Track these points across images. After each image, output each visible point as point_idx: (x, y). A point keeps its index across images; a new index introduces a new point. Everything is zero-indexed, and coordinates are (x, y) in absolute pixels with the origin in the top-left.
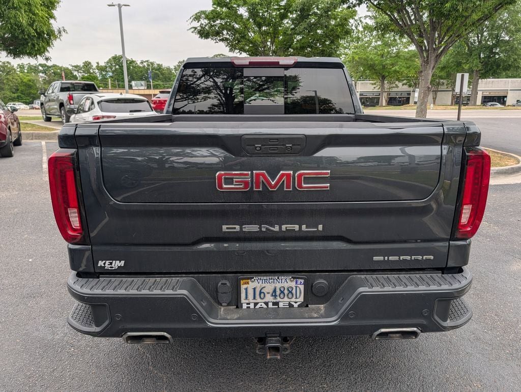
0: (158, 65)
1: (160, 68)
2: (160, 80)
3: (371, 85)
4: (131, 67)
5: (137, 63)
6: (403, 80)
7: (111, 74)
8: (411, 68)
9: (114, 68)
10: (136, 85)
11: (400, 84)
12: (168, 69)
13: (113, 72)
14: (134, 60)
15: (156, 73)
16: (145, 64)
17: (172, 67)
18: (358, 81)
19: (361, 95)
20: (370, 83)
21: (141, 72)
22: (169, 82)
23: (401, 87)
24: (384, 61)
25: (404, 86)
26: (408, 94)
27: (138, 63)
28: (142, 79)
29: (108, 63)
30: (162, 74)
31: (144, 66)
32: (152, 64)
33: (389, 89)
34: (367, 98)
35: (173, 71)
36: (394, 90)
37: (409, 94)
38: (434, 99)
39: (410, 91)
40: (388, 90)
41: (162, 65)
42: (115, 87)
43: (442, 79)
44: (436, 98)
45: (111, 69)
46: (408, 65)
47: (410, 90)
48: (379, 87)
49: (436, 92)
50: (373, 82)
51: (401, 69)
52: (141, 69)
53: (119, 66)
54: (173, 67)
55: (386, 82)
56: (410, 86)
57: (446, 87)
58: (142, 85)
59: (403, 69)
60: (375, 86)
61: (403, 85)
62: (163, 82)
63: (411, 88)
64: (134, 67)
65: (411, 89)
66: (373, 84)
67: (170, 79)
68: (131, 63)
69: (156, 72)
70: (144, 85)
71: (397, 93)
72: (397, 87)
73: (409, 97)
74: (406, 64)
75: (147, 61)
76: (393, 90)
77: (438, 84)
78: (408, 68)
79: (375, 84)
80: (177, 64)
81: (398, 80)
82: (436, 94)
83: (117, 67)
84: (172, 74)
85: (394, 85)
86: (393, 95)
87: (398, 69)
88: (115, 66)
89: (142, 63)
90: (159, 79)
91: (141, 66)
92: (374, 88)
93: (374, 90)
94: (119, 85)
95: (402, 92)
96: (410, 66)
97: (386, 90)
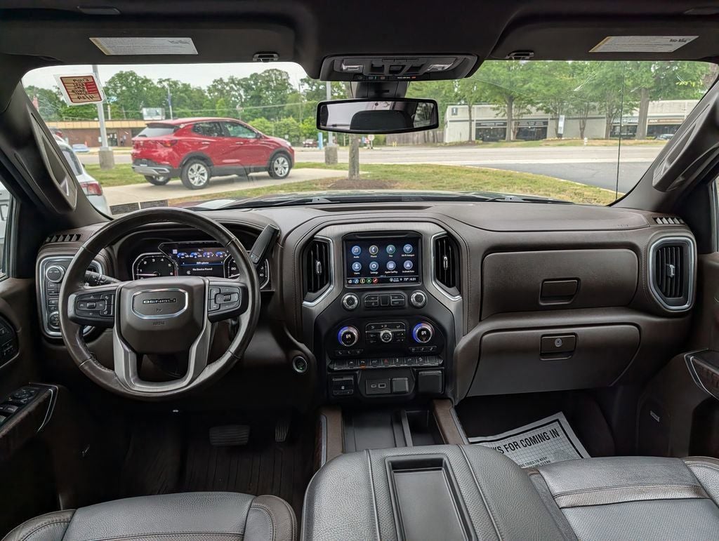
0: (184, 85)
1: (187, 90)
2: (188, 106)
3: (492, 111)
4: (145, 89)
5: (152, 83)
6: (538, 103)
7: (115, 99)
8: (551, 85)
9: (119, 91)
10: (149, 114)
11: (533, 109)
12: (199, 91)
13: (118, 96)
14: (148, 78)
15: (182, 97)
16: (165, 84)
17: (204, 88)
18: (473, 104)
19: (478, 124)
20: (491, 108)
21: (159, 95)
22: (201, 109)
23: (535, 113)
24: (513, 76)
25: (540, 111)
26: (544, 122)
27: (155, 82)
28: (160, 105)
29: (110, 82)
30: (190, 98)
31: (164, 87)
32: (175, 83)
33: (519, 115)
34: (486, 129)
35: (206, 94)
36: (525, 117)
37: (546, 123)
38: (582, 129)
39: (547, 119)
40: (517, 118)
41: (189, 85)
42: (122, 117)
43: (593, 101)
44: (584, 128)
45: (115, 91)
46: (547, 82)
47: (546, 117)
48: (503, 113)
49: (584, 120)
50: (495, 106)
51: (537, 86)
52: (158, 91)
53: (127, 87)
54: (206, 89)
55: (513, 106)
56: (548, 111)
57: (598, 112)
58: (157, 114)
59: (540, 87)
60: (497, 112)
61: (538, 110)
62: (192, 109)
63: (549, 114)
64: (149, 89)
65: (549, 116)
66: (494, 109)
67: (201, 105)
68: (143, 82)
69: (181, 94)
70: (160, 113)
71: (528, 121)
72: (530, 112)
73: (546, 128)
74: (544, 79)
75: (168, 80)
76: (523, 118)
77: (588, 108)
78: (547, 85)
79: (498, 109)
80: (212, 83)
81: (531, 102)
82: (584, 124)
83: (124, 88)
84: (204, 98)
85: (525, 111)
86: (523, 125)
87: (533, 87)
88: (121, 87)
89: (160, 82)
90: (185, 105)
91: (159, 86)
92: (497, 114)
93: (497, 118)
94: (127, 113)
95: (535, 121)
96: (550, 82)
97: (513, 118)
